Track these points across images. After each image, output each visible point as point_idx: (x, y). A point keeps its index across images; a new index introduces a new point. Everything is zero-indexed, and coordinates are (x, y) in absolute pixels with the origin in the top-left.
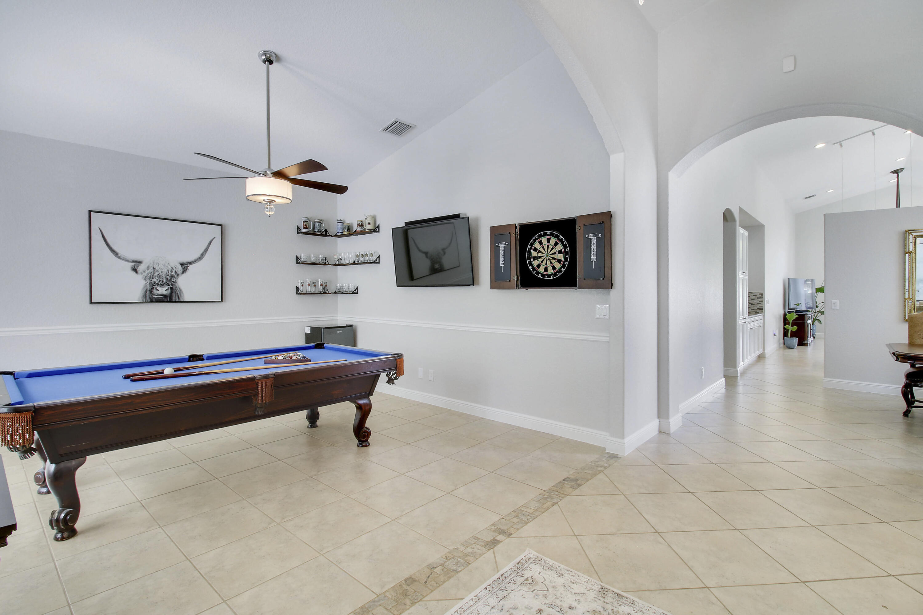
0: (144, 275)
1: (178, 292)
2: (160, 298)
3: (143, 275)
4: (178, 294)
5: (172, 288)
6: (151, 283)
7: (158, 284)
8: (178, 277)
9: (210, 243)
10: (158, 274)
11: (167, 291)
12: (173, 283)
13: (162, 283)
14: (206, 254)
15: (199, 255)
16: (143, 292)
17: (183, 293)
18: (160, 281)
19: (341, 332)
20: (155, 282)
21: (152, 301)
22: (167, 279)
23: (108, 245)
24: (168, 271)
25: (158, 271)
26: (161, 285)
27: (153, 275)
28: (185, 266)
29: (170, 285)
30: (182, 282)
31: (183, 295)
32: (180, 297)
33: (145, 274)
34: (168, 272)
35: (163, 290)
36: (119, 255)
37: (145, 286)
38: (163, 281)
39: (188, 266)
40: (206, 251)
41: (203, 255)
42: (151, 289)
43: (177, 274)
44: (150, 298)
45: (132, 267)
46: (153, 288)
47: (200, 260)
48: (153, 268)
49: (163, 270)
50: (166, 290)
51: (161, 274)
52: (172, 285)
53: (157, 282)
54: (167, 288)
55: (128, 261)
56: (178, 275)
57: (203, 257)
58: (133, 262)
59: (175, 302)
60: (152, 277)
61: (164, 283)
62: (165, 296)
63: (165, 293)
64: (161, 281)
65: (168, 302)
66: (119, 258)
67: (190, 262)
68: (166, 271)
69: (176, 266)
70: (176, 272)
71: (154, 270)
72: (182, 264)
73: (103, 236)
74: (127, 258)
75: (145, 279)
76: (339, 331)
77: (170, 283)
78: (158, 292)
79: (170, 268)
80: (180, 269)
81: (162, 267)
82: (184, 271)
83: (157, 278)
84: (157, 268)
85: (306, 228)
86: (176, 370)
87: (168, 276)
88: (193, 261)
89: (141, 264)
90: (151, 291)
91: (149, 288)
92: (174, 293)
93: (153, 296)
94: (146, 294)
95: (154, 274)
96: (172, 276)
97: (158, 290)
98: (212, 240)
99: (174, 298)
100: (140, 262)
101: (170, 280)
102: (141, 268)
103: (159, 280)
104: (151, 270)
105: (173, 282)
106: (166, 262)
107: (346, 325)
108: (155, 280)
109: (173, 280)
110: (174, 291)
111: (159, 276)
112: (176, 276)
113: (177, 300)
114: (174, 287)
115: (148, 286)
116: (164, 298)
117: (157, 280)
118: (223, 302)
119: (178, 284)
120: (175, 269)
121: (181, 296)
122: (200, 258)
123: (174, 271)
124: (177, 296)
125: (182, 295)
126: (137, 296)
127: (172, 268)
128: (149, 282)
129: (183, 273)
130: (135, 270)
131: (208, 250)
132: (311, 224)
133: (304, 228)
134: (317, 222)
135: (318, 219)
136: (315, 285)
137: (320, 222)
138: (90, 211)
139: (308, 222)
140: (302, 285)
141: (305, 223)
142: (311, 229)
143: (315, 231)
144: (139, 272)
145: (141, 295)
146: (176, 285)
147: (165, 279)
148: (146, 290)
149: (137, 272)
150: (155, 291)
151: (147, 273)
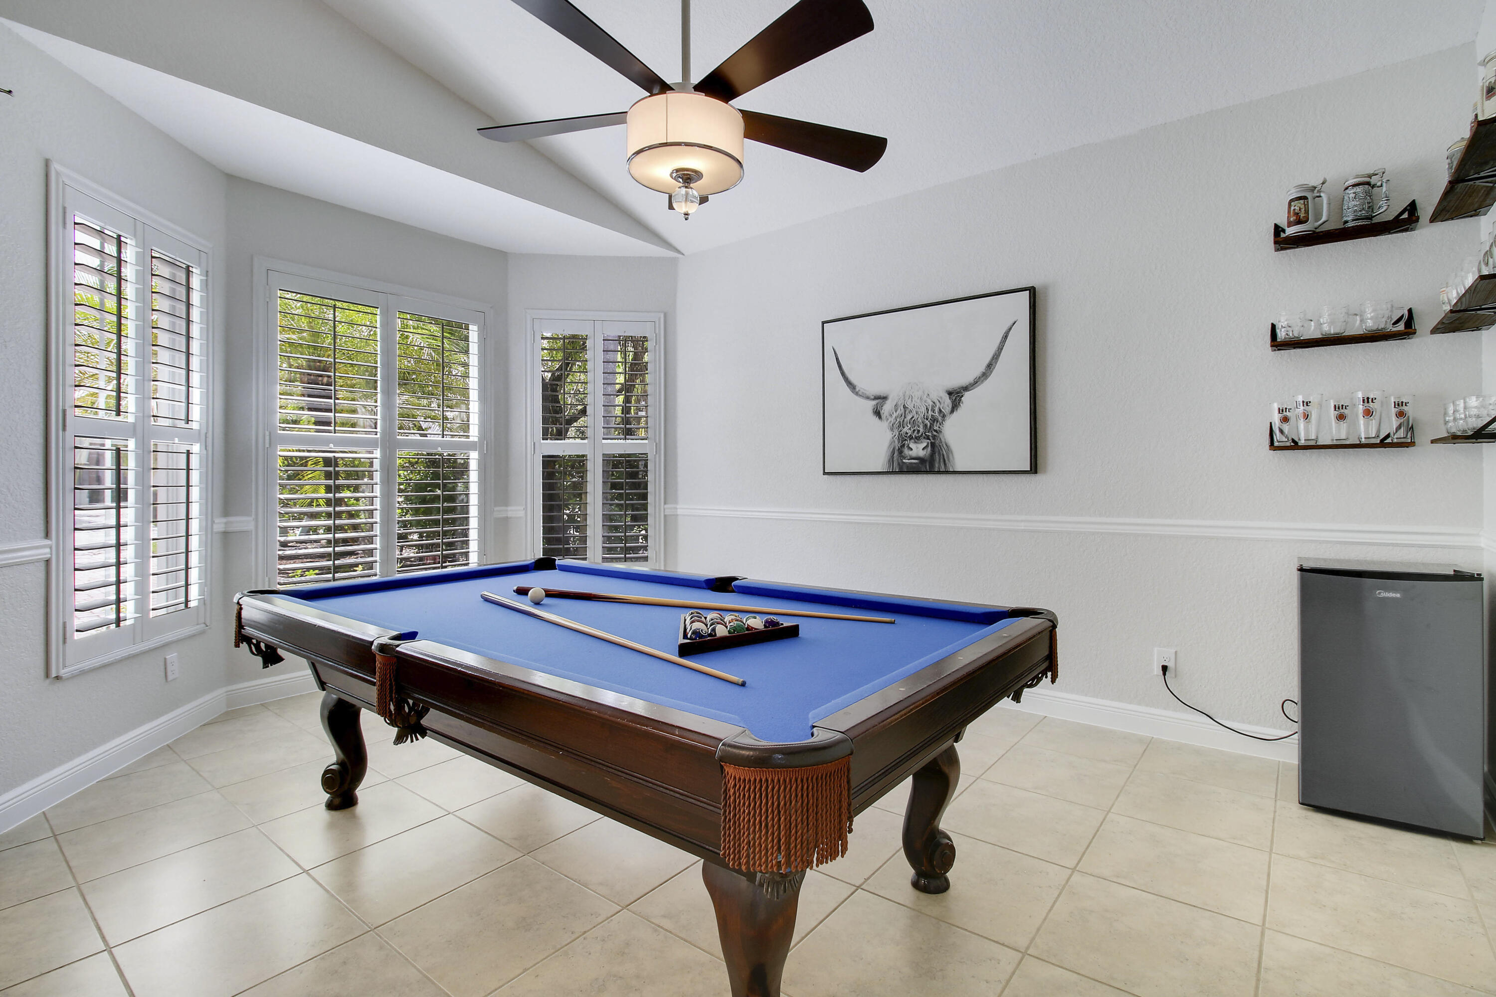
0: (891, 421)
1: (945, 453)
2: (914, 465)
3: (888, 421)
4: (943, 455)
5: (933, 445)
6: (900, 435)
7: (911, 438)
8: (944, 420)
9: (1005, 337)
10: (912, 418)
11: (925, 450)
12: (935, 433)
13: (917, 435)
14: (996, 363)
15: (982, 368)
16: (889, 453)
17: (952, 453)
18: (914, 430)
19: (1398, 595)
20: (907, 433)
21: (901, 472)
22: (926, 425)
23: (843, 374)
24: (928, 409)
25: (911, 411)
26: (916, 438)
27: (903, 421)
28: (956, 396)
29: (931, 438)
30: (952, 431)
31: (953, 457)
32: (947, 462)
33: (892, 419)
34: (928, 413)
35: (918, 449)
36: (857, 390)
37: (892, 442)
38: (919, 431)
39: (962, 396)
40: (996, 357)
41: (990, 366)
42: (901, 447)
43: (942, 415)
44: (899, 464)
45: (874, 409)
46: (904, 445)
47: (986, 379)
48: (905, 407)
49: (918, 407)
50: (923, 449)
51: (915, 417)
52: (934, 437)
53: (910, 432)
54: (925, 444)
55: (868, 398)
56: (944, 416)
57: (991, 372)
58: (876, 398)
59: (939, 472)
60: (901, 425)
61: (920, 434)
62: (922, 460)
63: (922, 453)
64: (916, 431)
65: (926, 472)
66: (857, 394)
67: (965, 386)
68: (923, 410)
69: (941, 398)
70: (940, 410)
71: (905, 411)
72: (950, 393)
73: (837, 359)
74: (868, 393)
75: (892, 430)
76: (1386, 589)
77: (930, 434)
78: (911, 452)
79: (931, 403)
80: (947, 402)
81: (918, 403)
82: (955, 406)
83: (909, 426)
84: (910, 406)
85: (1299, 222)
87: (927, 419)
88: (970, 384)
89: (887, 402)
90: (900, 452)
91: (897, 445)
92: (937, 454)
93: (904, 461)
94: (892, 457)
95: (905, 417)
96: (934, 420)
97: (912, 449)
98: (1010, 329)
99: (937, 465)
100: (885, 398)
101: (930, 426)
102: (887, 408)
103: (912, 430)
104: (901, 410)
105: (936, 431)
106: (924, 392)
107: (1452, 573)
108: (906, 429)
109: (935, 428)
110: (937, 449)
111: (913, 422)
112: (940, 419)
113: (943, 469)
114: (937, 442)
115: (896, 442)
116: (920, 465)
117: (910, 429)
118: (1036, 472)
119: (943, 436)
120: (938, 404)
121: (949, 460)
122: (985, 375)
123: (937, 410)
124: (942, 460)
125: (951, 457)
127: (934, 403)
128: (897, 433)
129: (952, 411)
130: (877, 413)
131: (1000, 352)
132: (1322, 201)
133: (1290, 224)
134: (1354, 185)
135: (1357, 176)
136: (1341, 417)
137: (1368, 183)
138: (823, 323)
139: (1305, 198)
140: (1285, 420)
141: (1292, 208)
142: (1324, 218)
143: (1346, 222)
144: (883, 416)
145: (886, 459)
146: (941, 436)
147: (921, 426)
148: (894, 449)
149: (880, 417)
150: (906, 451)
151: (894, 416)
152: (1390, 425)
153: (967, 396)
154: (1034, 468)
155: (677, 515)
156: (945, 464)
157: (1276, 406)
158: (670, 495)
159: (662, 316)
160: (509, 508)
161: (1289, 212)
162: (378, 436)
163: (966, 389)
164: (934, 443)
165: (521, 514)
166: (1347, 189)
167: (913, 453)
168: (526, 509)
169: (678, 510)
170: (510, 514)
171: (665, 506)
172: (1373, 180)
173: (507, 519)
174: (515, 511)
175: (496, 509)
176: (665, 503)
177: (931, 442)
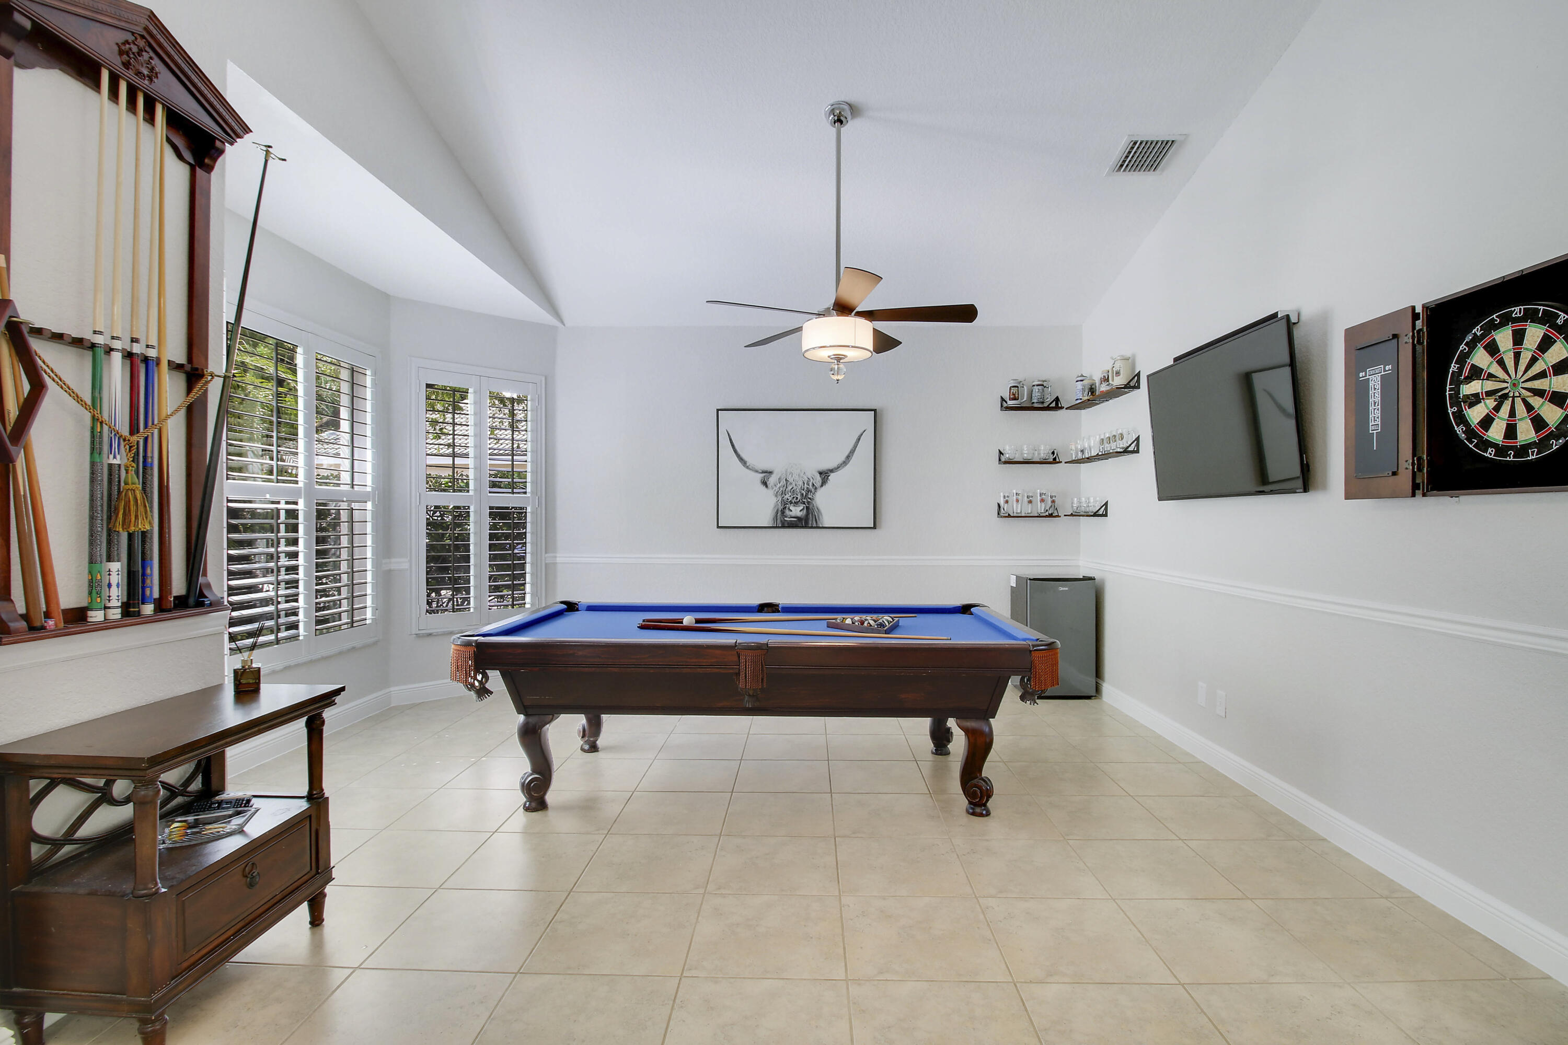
0: (775, 490)
1: (816, 514)
2: (793, 522)
3: (774, 490)
4: (815, 516)
5: (808, 508)
6: (782, 501)
7: (791, 502)
8: (816, 491)
9: (859, 439)
10: (792, 489)
11: (802, 512)
12: (809, 500)
13: (796, 501)
14: (852, 457)
15: (843, 458)
16: (774, 513)
17: (821, 514)
18: (794, 497)
20: (788, 499)
21: (783, 527)
22: (802, 494)
23: (735, 451)
24: (804, 483)
25: (791, 484)
26: (795, 503)
27: (785, 490)
28: (825, 475)
29: (806, 503)
30: (822, 499)
31: (822, 518)
33: (777, 489)
34: (804, 485)
35: (796, 511)
36: (748, 465)
37: (776, 505)
38: (797, 498)
39: (829, 476)
40: (852, 452)
41: (848, 457)
42: (783, 508)
43: (814, 487)
44: (781, 521)
45: (762, 480)
46: (786, 507)
47: (845, 465)
48: (786, 480)
49: (797, 482)
50: (801, 511)
51: (795, 488)
52: (808, 503)
53: (790, 499)
54: (802, 508)
55: (757, 471)
56: (816, 488)
57: (849, 461)
58: (763, 472)
59: (812, 527)
60: (783, 493)
61: (798, 500)
62: (799, 519)
63: (799, 514)
64: (795, 498)
65: (802, 527)
66: (747, 467)
67: (831, 469)
68: (801, 483)
69: (814, 475)
70: (813, 485)
71: (787, 483)
72: (820, 473)
73: (731, 440)
74: (756, 468)
75: (776, 496)
77: (805, 500)
78: (791, 513)
79: (806, 479)
80: (818, 479)
81: (797, 478)
82: (824, 482)
83: (790, 494)
84: (790, 480)
85: (1013, 398)
86: (698, 621)
87: (803, 490)
88: (835, 468)
89: (772, 475)
90: (783, 512)
91: (780, 508)
92: (810, 515)
93: (786, 519)
94: (777, 516)
95: (787, 488)
96: (809, 491)
97: (791, 511)
98: (861, 435)
99: (810, 523)
100: (771, 473)
101: (806, 495)
102: (772, 480)
103: (792, 497)
104: (783, 482)
105: (809, 498)
106: (801, 471)
108: (787, 496)
109: (809, 496)
110: (810, 512)
111: (793, 491)
112: (813, 490)
113: (815, 525)
114: (811, 506)
115: (780, 505)
116: (798, 522)
117: (790, 496)
118: (876, 529)
119: (815, 503)
120: (812, 480)
121: (819, 520)
122: (845, 463)
123: (811, 484)
124: (814, 519)
125: (820, 517)
126: (766, 518)
127: (809, 479)
128: (781, 499)
129: (822, 486)
130: (765, 483)
131: (855, 449)
132: (1024, 390)
133: (1010, 399)
134: (1038, 385)
135: (1039, 381)
136: (1030, 502)
137: (1043, 385)
138: (718, 410)
139: (1017, 387)
140: (1007, 502)
141: (1012, 391)
142: (1025, 399)
143: (1033, 403)
144: (769, 486)
145: (772, 517)
146: (814, 503)
147: (799, 495)
148: (778, 510)
149: (767, 486)
150: (787, 512)
151: (778, 486)
152: (1049, 506)
153: (832, 476)
154: (875, 526)
155: (556, 563)
156: (816, 522)
157: (1001, 495)
158: (549, 544)
159: (543, 379)
160: (393, 560)
161: (1010, 393)
163: (832, 471)
164: (809, 507)
165: (405, 566)
166: (1034, 386)
167: (793, 514)
168: (410, 561)
169: (558, 559)
170: (393, 567)
171: (547, 555)
172: (1045, 384)
173: (390, 571)
174: (399, 563)
175: (384, 561)
176: (546, 553)
177: (806, 507)
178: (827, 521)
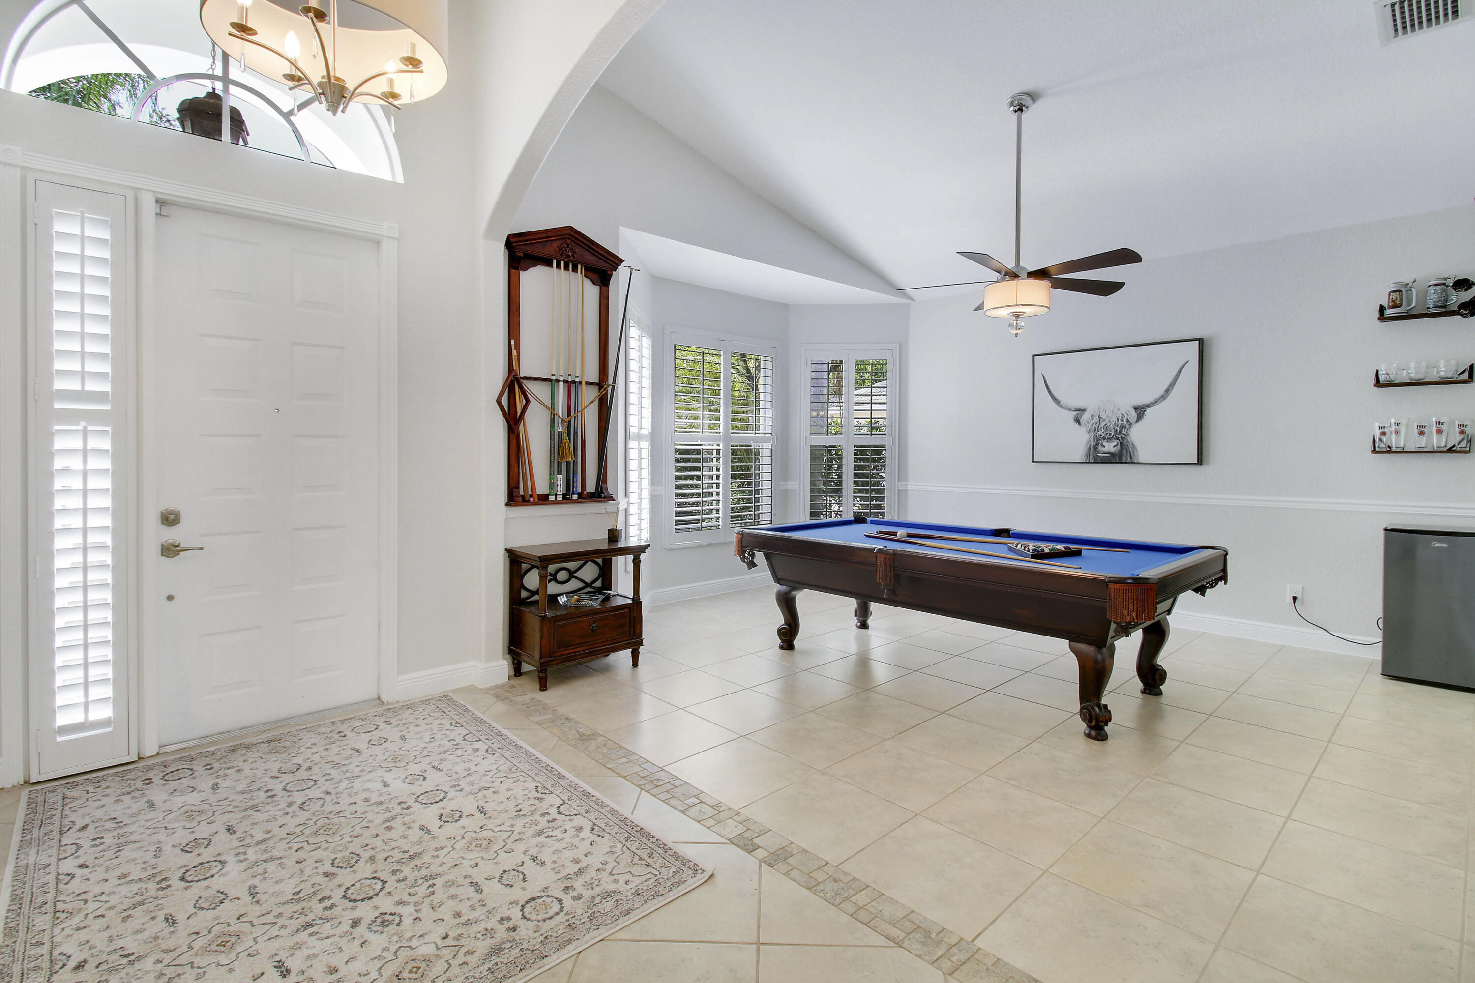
0: (1088, 427)
1: (1131, 450)
2: (1106, 458)
3: (1086, 427)
4: (1130, 452)
5: (1122, 444)
6: (1095, 436)
7: (1104, 438)
8: (1131, 427)
9: (1180, 371)
10: (1105, 425)
11: (1116, 447)
12: (1124, 436)
13: (1109, 437)
14: (1172, 389)
16: (1087, 449)
17: (1137, 450)
18: (1107, 434)
20: (1101, 435)
21: (1096, 462)
22: (1116, 430)
23: (1050, 392)
24: (1118, 419)
25: (1104, 420)
26: (1108, 439)
27: (1098, 427)
28: (1140, 411)
29: (1120, 439)
31: (1137, 453)
32: (1132, 456)
33: (1089, 425)
34: (1118, 421)
35: (1110, 447)
36: (1061, 404)
37: (1089, 441)
38: (1110, 434)
39: (1145, 411)
40: (1172, 385)
41: (1168, 391)
42: (1096, 444)
43: (1129, 423)
44: (1094, 456)
45: (1074, 418)
46: (1099, 443)
47: (1164, 399)
48: (1099, 417)
49: (1110, 418)
50: (1114, 447)
51: (1108, 424)
52: (1123, 438)
53: (1103, 435)
54: (1115, 443)
55: (1070, 410)
56: (1131, 424)
57: (1169, 395)
58: (1076, 410)
59: (1126, 463)
60: (1097, 429)
61: (1111, 436)
62: (1112, 454)
63: (1113, 450)
66: (1061, 407)
67: (1147, 403)
68: (1115, 419)
69: (1129, 411)
70: (1128, 420)
71: (1100, 420)
72: (1136, 409)
73: (1045, 382)
74: (1070, 407)
75: (1089, 432)
77: (1119, 436)
78: (1104, 449)
79: (1121, 415)
80: (1133, 415)
81: (1110, 415)
82: (1139, 418)
84: (1104, 416)
85: (1395, 306)
87: (1117, 426)
88: (1152, 403)
89: (1085, 413)
90: (1096, 448)
91: (1093, 444)
92: (1125, 451)
93: (1098, 455)
94: (1089, 452)
95: (1100, 424)
96: (1123, 426)
97: (1105, 447)
98: (1184, 366)
99: (1124, 458)
100: (1084, 410)
101: (1120, 431)
102: (1085, 417)
103: (1105, 433)
104: (1096, 419)
105: (1124, 434)
106: (1115, 407)
108: (1100, 433)
109: (1124, 432)
110: (1124, 447)
111: (1106, 428)
112: (1127, 426)
113: (1129, 461)
114: (1125, 442)
115: (1092, 441)
116: (1111, 458)
117: (1103, 432)
118: (1200, 465)
119: (1130, 438)
120: (1126, 416)
121: (1134, 455)
122: (1163, 397)
123: (1125, 420)
124: (1128, 455)
125: (1135, 452)
127: (1123, 415)
128: (1093, 435)
129: (1137, 421)
130: (1078, 421)
131: (1175, 382)
132: (1412, 294)
133: (1390, 308)
134: (1434, 285)
135: (1436, 279)
136: (1422, 433)
137: (1443, 285)
138: (1034, 356)
139: (1400, 291)
140: (1384, 434)
141: (1391, 297)
142: (1413, 305)
143: (1428, 308)
144: (1082, 423)
145: (1084, 453)
146: (1128, 438)
147: (1113, 431)
148: (1090, 446)
149: (1079, 424)
150: (1100, 448)
151: (1091, 423)
152: (1455, 439)
153: (1149, 412)
154: (1200, 462)
155: (907, 490)
156: (1131, 458)
157: (1377, 425)
158: (902, 475)
159: (898, 345)
160: (789, 483)
161: (1389, 299)
162: (721, 434)
163: (1148, 406)
164: (1123, 443)
165: (797, 487)
166: (1430, 286)
167: (1106, 449)
168: (800, 484)
169: (908, 486)
170: (789, 487)
171: (899, 483)
172: (1447, 283)
173: (787, 490)
174: (792, 485)
175: (781, 483)
176: (899, 481)
177: (1120, 442)
178: (1142, 456)
